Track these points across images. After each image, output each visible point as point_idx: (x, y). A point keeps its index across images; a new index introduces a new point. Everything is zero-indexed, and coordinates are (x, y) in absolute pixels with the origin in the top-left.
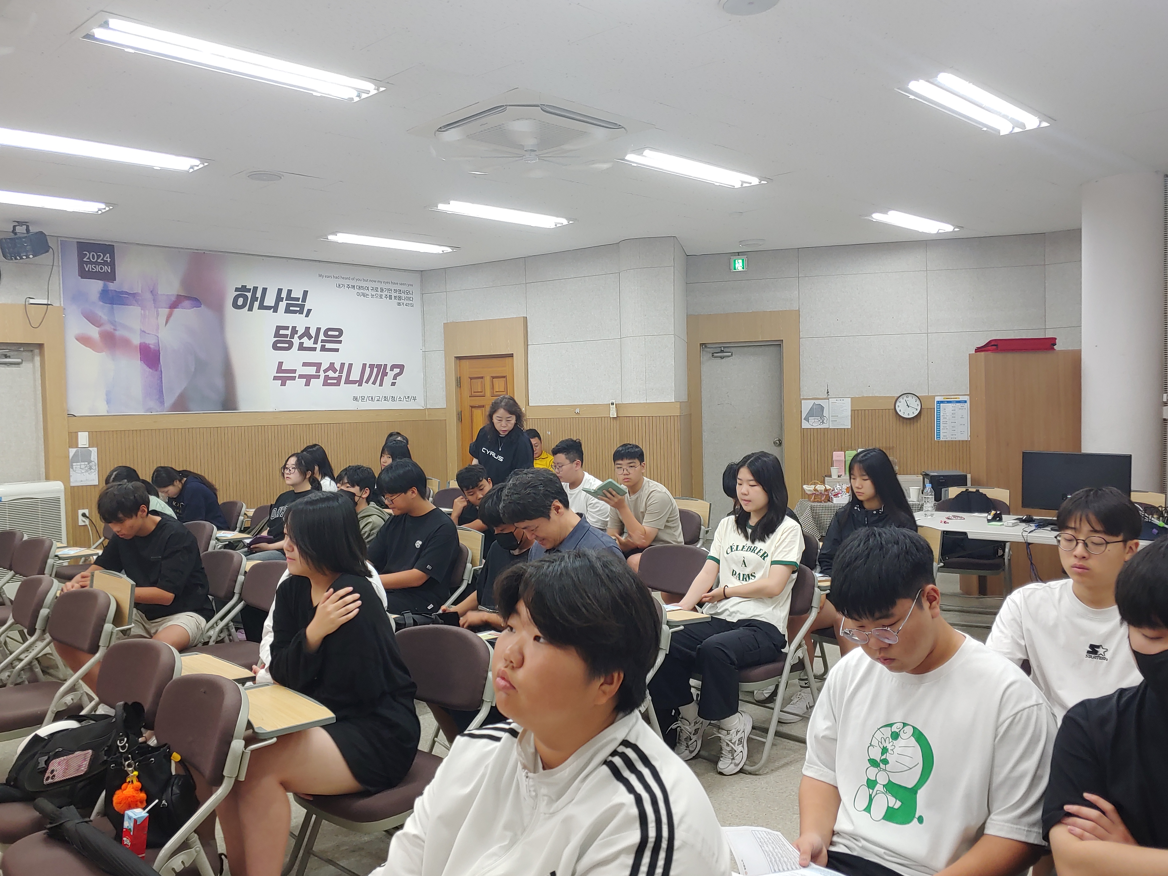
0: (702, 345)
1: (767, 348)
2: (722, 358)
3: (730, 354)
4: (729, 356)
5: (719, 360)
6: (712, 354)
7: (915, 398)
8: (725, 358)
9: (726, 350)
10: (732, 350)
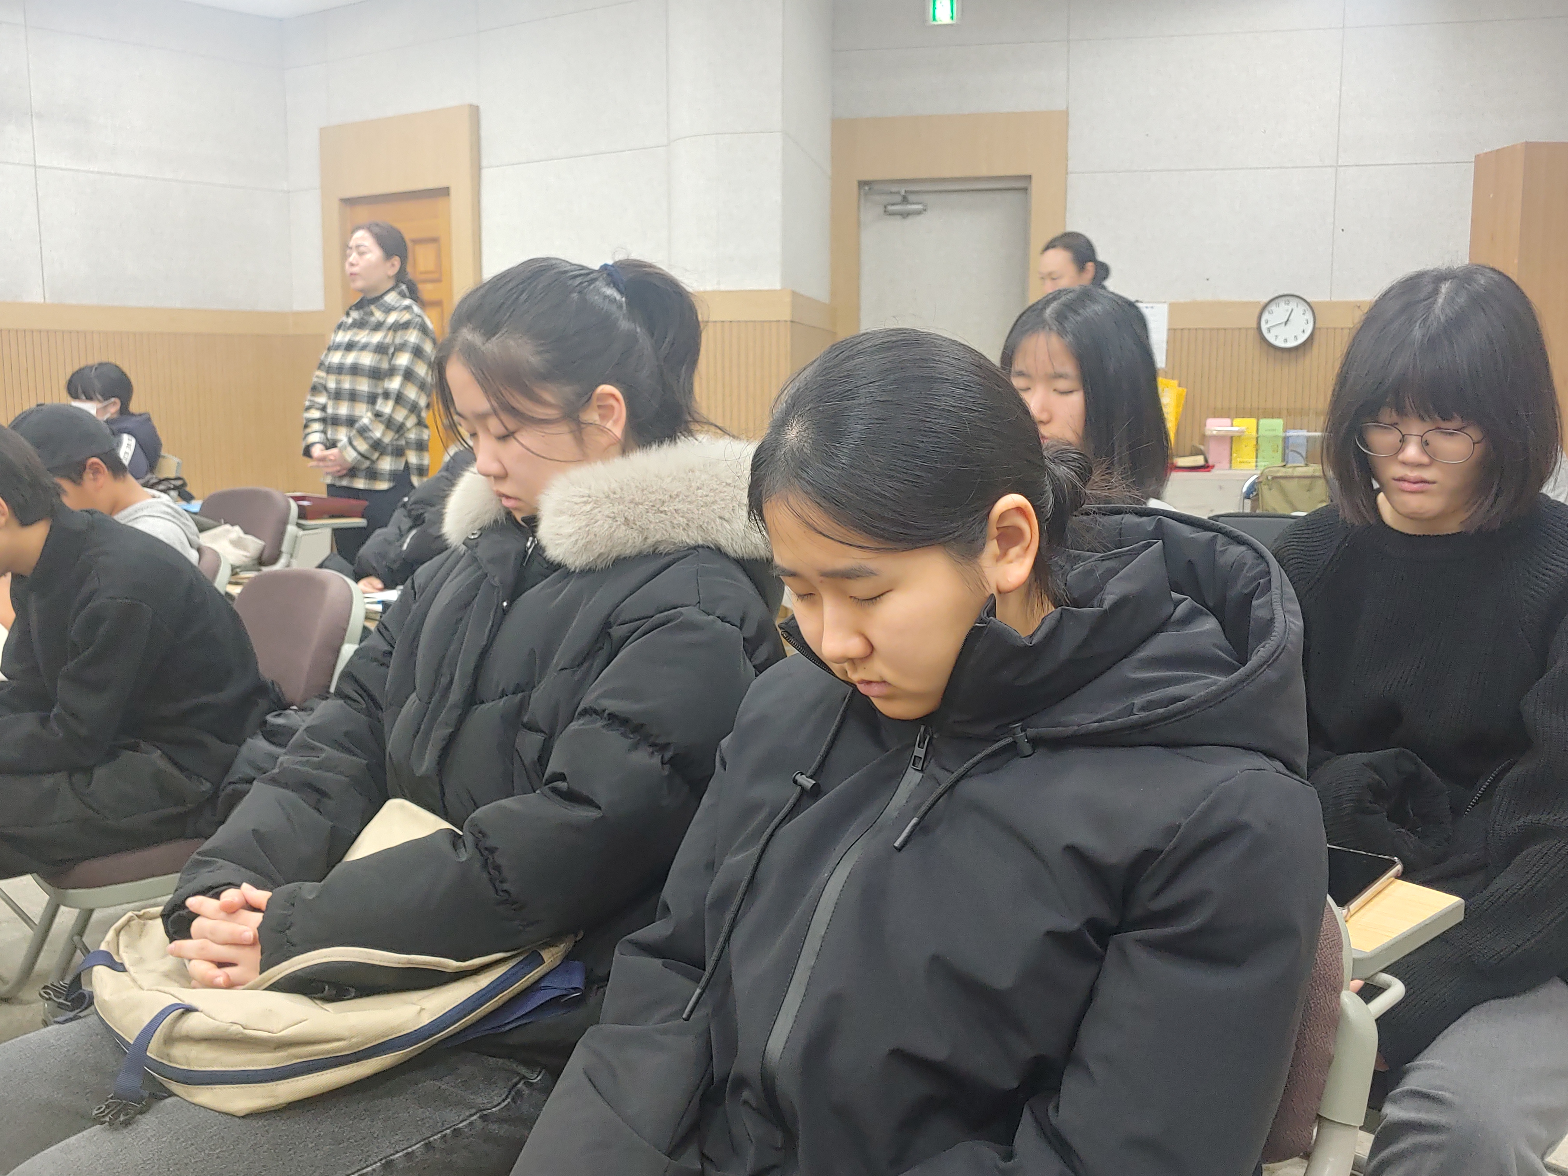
0: (862, 184)
1: (998, 196)
2: (905, 215)
3: (920, 207)
4: (918, 213)
5: (897, 222)
6: (885, 207)
7: (1303, 307)
8: (910, 217)
9: (911, 198)
10: (926, 198)
